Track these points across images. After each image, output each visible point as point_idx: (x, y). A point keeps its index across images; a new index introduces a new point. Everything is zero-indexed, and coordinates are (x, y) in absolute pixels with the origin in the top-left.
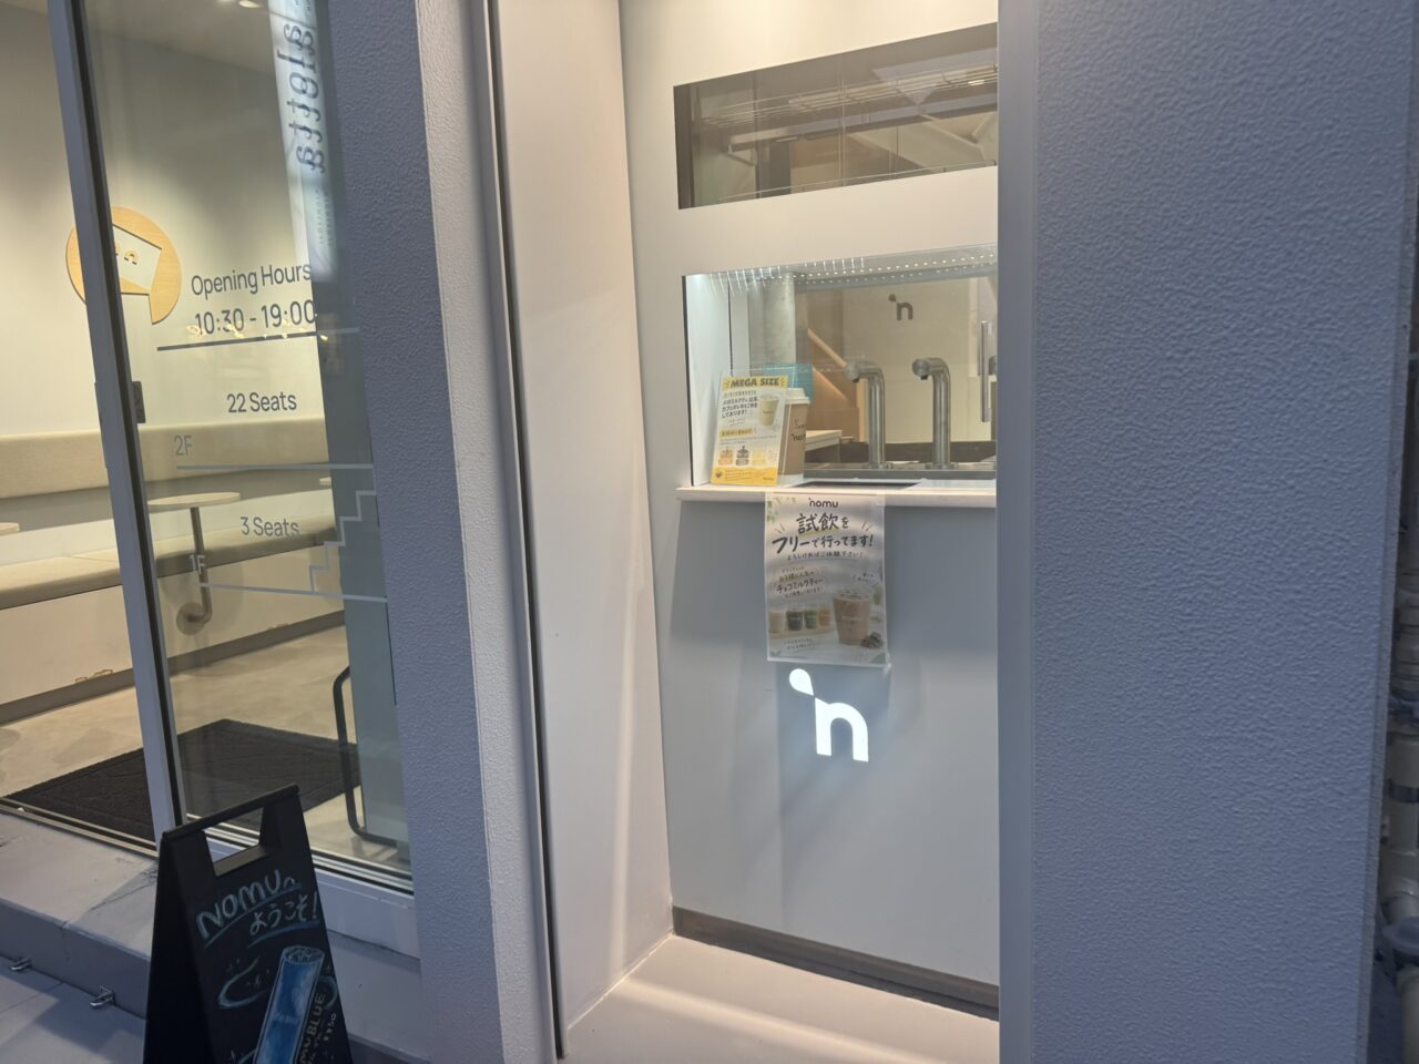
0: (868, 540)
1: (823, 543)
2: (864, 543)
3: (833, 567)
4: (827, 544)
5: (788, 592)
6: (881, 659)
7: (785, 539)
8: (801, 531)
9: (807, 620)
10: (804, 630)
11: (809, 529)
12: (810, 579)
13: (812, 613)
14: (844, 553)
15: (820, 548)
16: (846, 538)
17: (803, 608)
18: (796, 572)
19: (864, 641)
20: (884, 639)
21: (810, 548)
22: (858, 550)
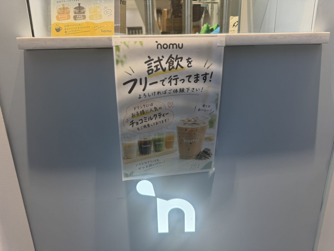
0: (208, 77)
1: (170, 82)
2: (205, 80)
3: (178, 102)
4: (173, 82)
5: (140, 126)
6: (209, 166)
7: (135, 81)
8: (150, 72)
9: (155, 146)
10: (153, 154)
11: (157, 70)
12: (158, 113)
13: (159, 140)
14: (188, 89)
15: (167, 86)
16: (190, 76)
17: (151, 137)
18: (145, 109)
19: (198, 155)
20: (213, 152)
21: (158, 87)
22: (200, 85)
